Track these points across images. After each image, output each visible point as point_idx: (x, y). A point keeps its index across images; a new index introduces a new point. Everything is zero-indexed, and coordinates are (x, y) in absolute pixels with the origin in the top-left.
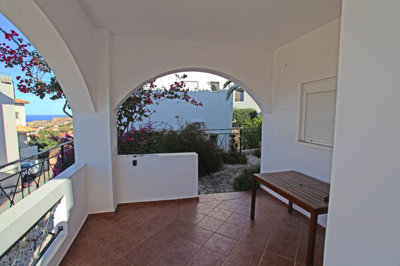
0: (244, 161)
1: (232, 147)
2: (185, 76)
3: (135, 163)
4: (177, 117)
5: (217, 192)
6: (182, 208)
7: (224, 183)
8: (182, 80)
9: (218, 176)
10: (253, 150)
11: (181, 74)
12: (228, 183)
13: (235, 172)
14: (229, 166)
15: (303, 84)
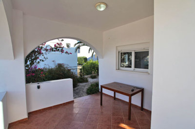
0: (87, 81)
1: (81, 75)
2: (62, 40)
3: (39, 87)
4: (53, 61)
5: (80, 97)
6: (67, 107)
7: (81, 92)
8: (61, 42)
9: (77, 89)
10: (89, 76)
11: (61, 39)
12: (83, 91)
13: (85, 86)
14: (81, 84)
15: (117, 47)
